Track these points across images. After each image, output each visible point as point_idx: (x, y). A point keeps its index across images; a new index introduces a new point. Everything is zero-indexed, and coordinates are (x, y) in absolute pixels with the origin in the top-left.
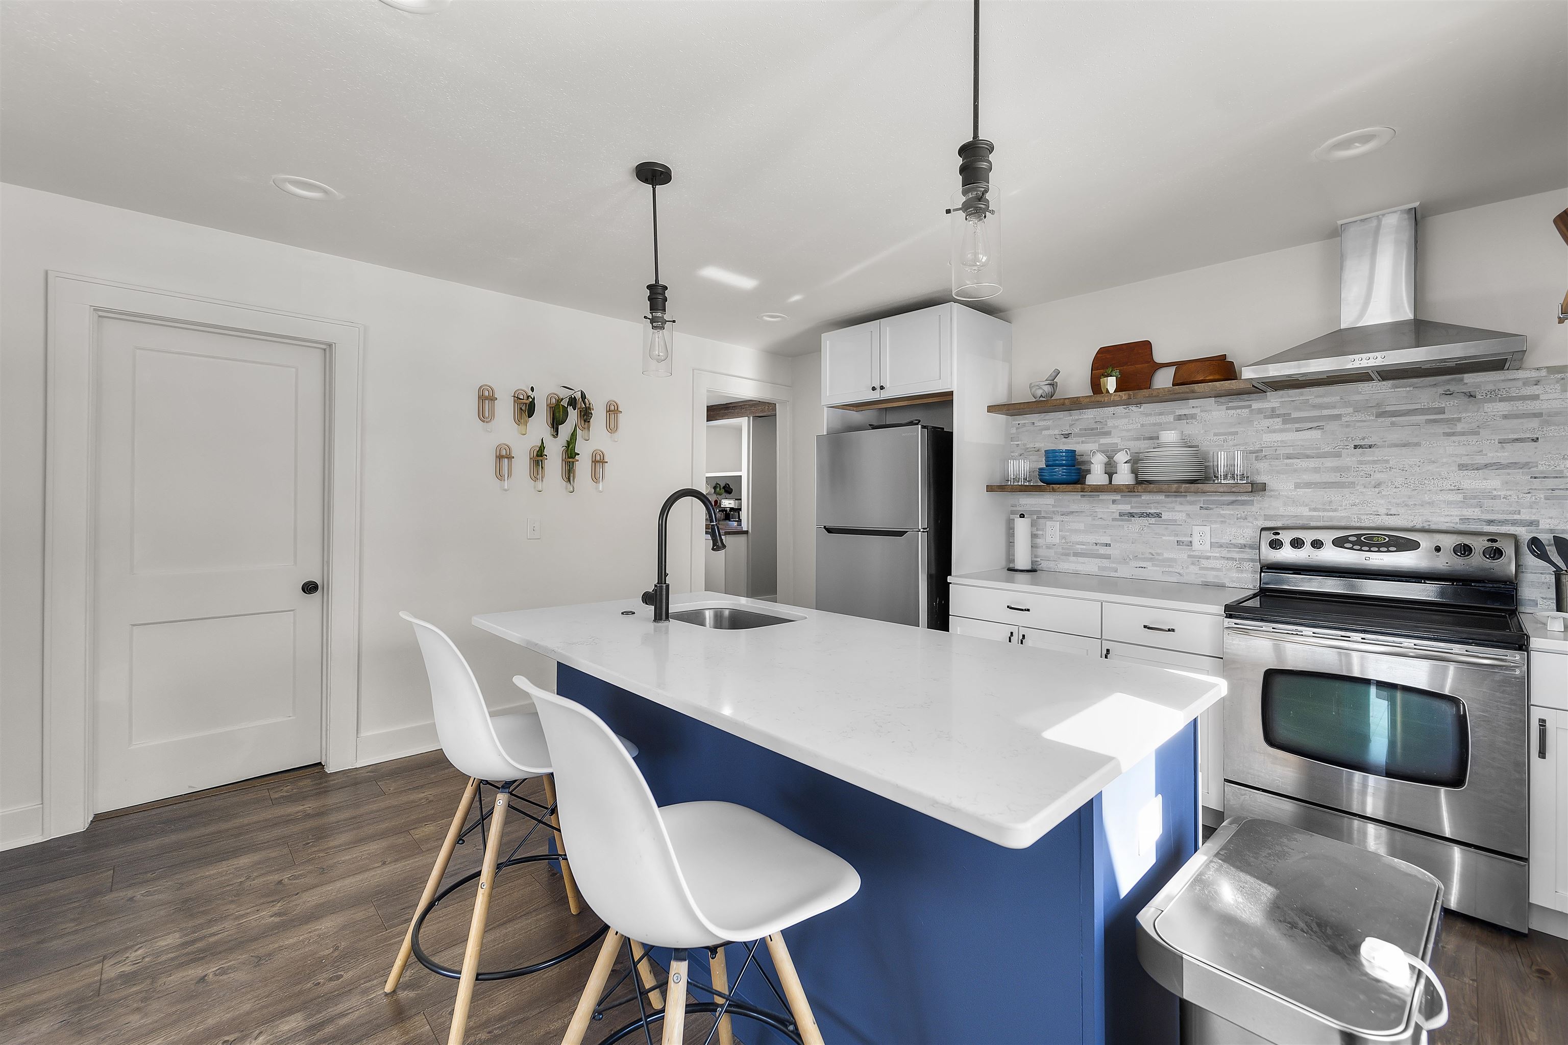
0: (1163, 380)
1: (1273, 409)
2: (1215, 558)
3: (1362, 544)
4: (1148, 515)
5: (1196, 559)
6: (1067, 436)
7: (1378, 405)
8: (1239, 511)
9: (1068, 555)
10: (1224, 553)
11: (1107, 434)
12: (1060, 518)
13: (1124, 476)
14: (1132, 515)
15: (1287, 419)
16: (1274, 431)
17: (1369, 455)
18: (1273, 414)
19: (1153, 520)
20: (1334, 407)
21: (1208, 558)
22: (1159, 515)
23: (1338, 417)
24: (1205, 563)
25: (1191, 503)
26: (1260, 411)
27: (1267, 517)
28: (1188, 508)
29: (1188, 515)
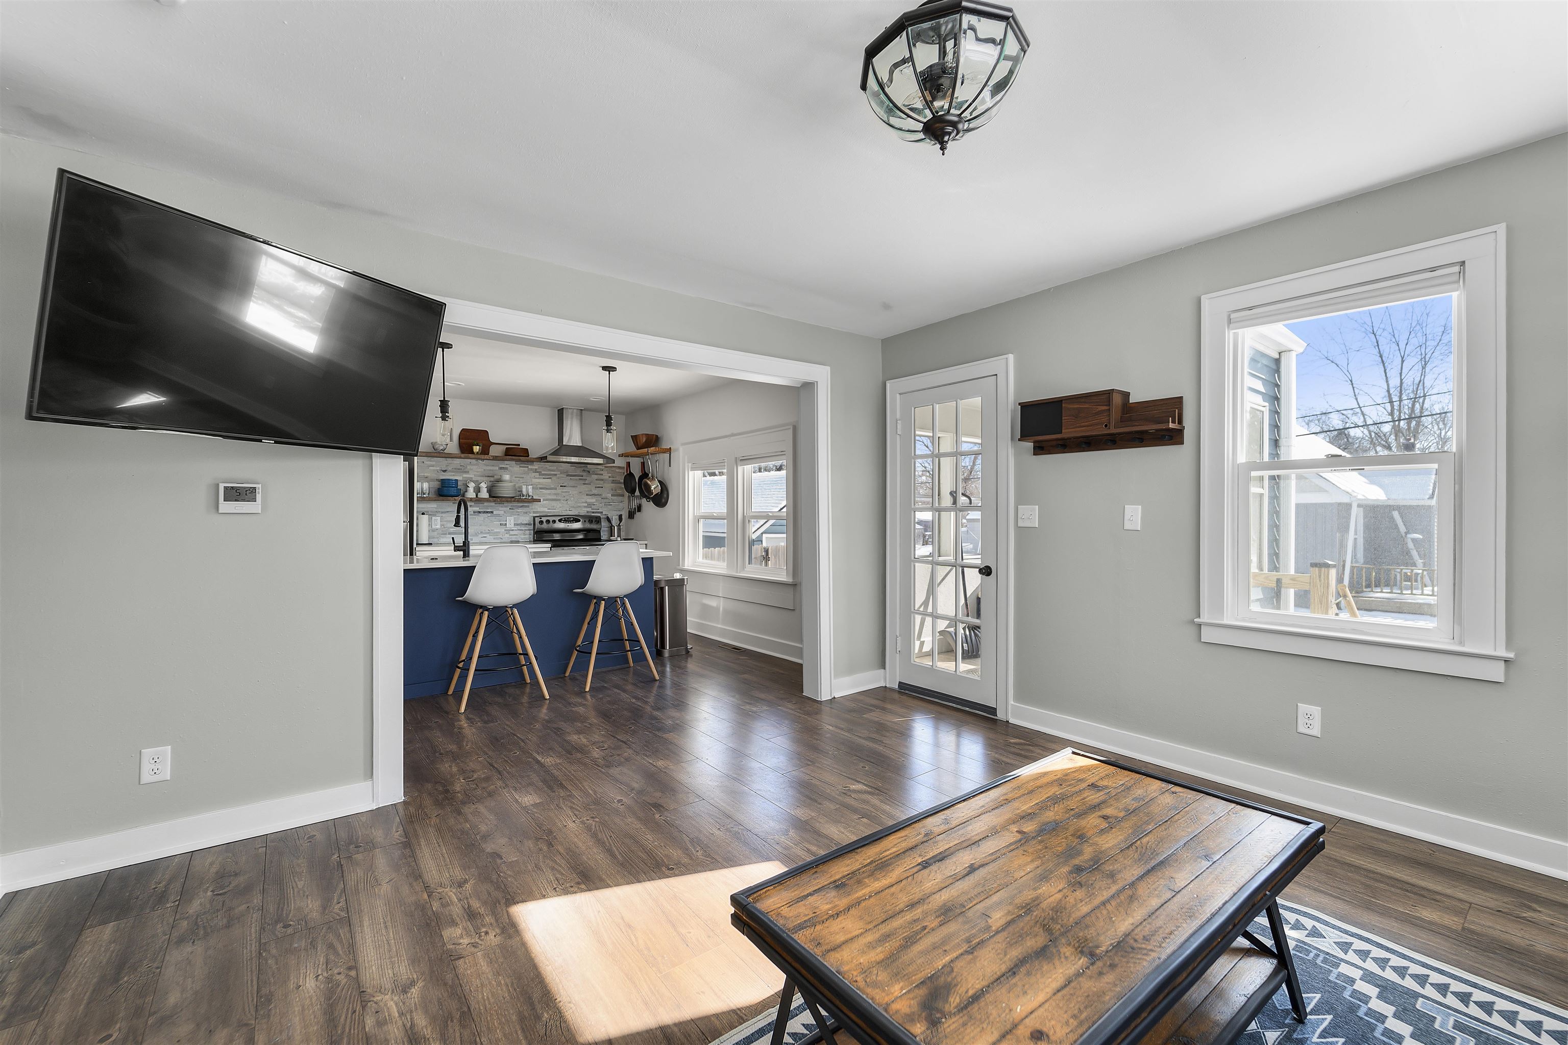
0: (494, 451)
1: (536, 469)
2: (516, 530)
3: (566, 521)
4: (487, 512)
5: (508, 531)
6: (445, 471)
7: (567, 472)
8: (525, 510)
9: (445, 534)
10: (519, 527)
11: (467, 472)
12: (441, 515)
13: (484, 494)
14: (480, 512)
15: (540, 473)
16: (536, 478)
17: (565, 489)
18: (536, 471)
19: (489, 515)
20: (555, 471)
21: (513, 530)
22: (492, 512)
23: (556, 475)
24: (511, 532)
25: (506, 507)
26: (531, 469)
27: (534, 512)
28: (505, 509)
29: (505, 512)
